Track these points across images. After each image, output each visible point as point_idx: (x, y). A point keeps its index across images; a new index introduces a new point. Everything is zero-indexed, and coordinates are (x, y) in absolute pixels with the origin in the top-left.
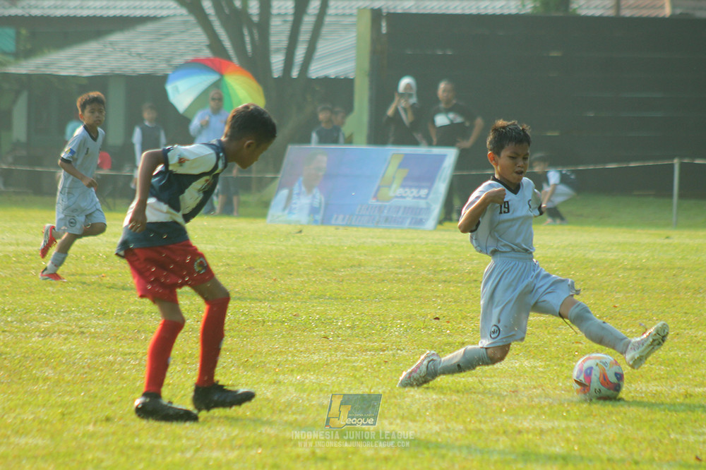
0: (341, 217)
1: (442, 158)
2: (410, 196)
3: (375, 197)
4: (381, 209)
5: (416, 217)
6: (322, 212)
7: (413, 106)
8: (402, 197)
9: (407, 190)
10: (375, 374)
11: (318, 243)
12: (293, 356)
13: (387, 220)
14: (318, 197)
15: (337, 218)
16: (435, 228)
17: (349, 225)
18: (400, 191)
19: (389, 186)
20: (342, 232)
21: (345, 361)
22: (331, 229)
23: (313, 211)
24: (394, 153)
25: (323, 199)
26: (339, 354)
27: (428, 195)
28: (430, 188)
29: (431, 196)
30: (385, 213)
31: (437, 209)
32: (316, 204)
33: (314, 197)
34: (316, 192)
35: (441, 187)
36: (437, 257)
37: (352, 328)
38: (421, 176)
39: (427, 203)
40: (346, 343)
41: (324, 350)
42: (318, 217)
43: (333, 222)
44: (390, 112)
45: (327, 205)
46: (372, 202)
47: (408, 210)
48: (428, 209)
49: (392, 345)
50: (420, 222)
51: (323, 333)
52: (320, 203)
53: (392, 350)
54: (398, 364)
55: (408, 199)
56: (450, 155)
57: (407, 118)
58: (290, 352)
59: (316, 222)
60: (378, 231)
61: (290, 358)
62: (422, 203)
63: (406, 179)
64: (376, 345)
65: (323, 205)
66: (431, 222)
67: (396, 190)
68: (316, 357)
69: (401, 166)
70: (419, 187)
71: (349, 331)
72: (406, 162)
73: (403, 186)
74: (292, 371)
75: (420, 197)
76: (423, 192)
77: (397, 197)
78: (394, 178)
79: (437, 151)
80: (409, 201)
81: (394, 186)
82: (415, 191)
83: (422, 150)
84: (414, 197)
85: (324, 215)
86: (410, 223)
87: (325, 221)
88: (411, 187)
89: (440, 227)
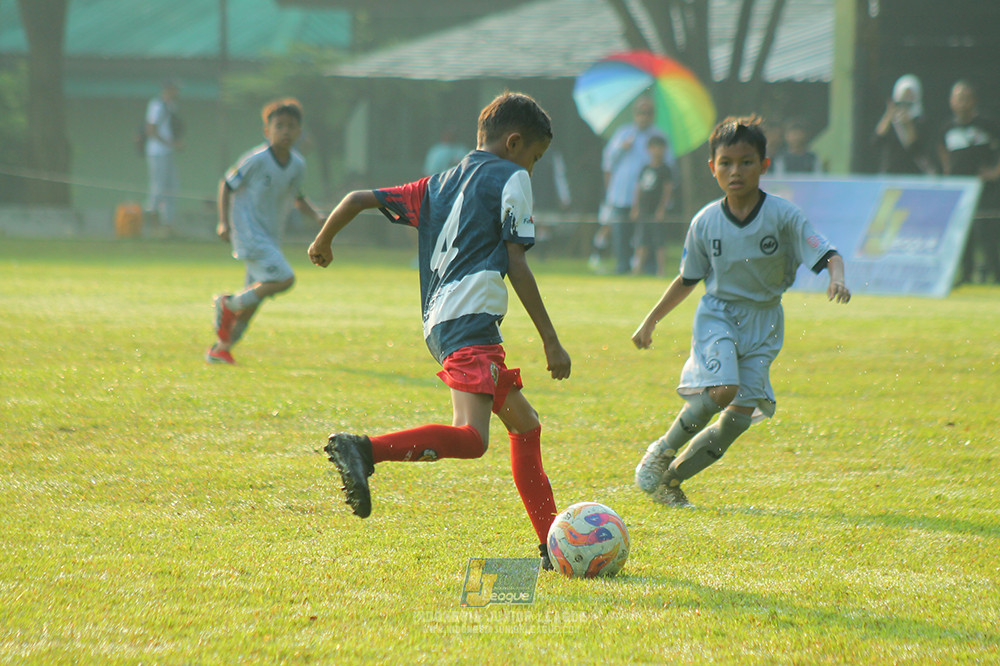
1: (957, 194)
2: (911, 250)
4: (868, 268)
5: (920, 280)
7: (915, 121)
8: (899, 251)
9: (908, 241)
10: (861, 503)
12: (744, 477)
13: (879, 283)
16: (948, 295)
18: (897, 242)
19: (881, 234)
21: (818, 484)
24: (888, 188)
26: (810, 474)
27: (937, 247)
28: (940, 237)
29: (942, 249)
30: (876, 274)
31: (950, 267)
35: (957, 235)
36: (951, 337)
37: (829, 437)
38: (928, 220)
39: (937, 260)
40: (818, 458)
41: (789, 469)
44: (882, 127)
46: (858, 256)
47: (908, 269)
48: (938, 268)
49: (886, 462)
50: (924, 286)
51: (786, 445)
53: (886, 468)
54: (896, 489)
55: (908, 254)
56: (969, 191)
57: (906, 137)
58: (740, 472)
61: (739, 480)
62: (929, 259)
63: (905, 224)
64: (863, 462)
66: (942, 286)
67: (890, 240)
68: (776, 479)
69: (899, 205)
70: (925, 236)
71: (824, 442)
73: (901, 235)
74: (743, 498)
75: (925, 251)
76: (931, 243)
77: (891, 251)
78: (888, 223)
79: (950, 184)
80: (910, 257)
81: (889, 234)
82: (918, 242)
83: (928, 183)
84: (918, 252)
86: (912, 289)
88: (912, 236)
89: (955, 293)
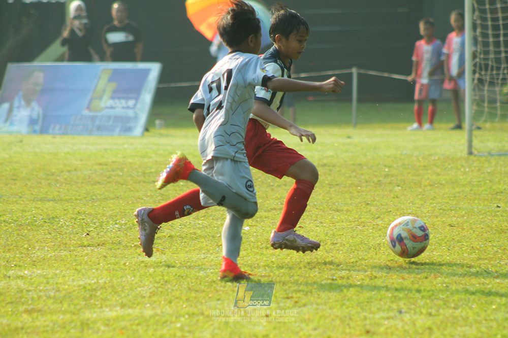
0: (57, 127)
1: (147, 72)
2: (120, 107)
3: (88, 108)
4: (93, 119)
5: (125, 126)
6: (40, 122)
8: (112, 108)
9: (117, 101)
11: (38, 150)
13: (99, 128)
14: (36, 109)
15: (54, 129)
16: (143, 135)
17: (65, 133)
18: (110, 103)
19: (100, 98)
20: (59, 140)
22: (48, 138)
23: (32, 122)
24: (103, 68)
25: (41, 112)
27: (135, 105)
28: (137, 99)
29: (138, 106)
30: (97, 123)
31: (143, 118)
32: (35, 116)
33: (33, 109)
34: (35, 105)
35: (147, 97)
36: (146, 160)
38: (128, 89)
39: (135, 113)
42: (37, 128)
43: (50, 131)
45: (45, 116)
46: (86, 112)
47: (117, 119)
48: (136, 118)
50: (128, 130)
52: (38, 115)
55: (118, 109)
56: (154, 69)
59: (35, 132)
60: (92, 139)
62: (130, 113)
63: (115, 91)
65: (41, 117)
66: (139, 129)
67: (106, 102)
69: (111, 80)
70: (127, 99)
72: (115, 76)
73: (112, 98)
75: (128, 108)
76: (131, 103)
77: (107, 108)
78: (104, 91)
79: (142, 65)
80: (119, 111)
81: (105, 98)
82: (123, 102)
84: (123, 108)
85: (41, 125)
86: (120, 131)
87: (44, 131)
88: (119, 98)
89: (146, 134)
